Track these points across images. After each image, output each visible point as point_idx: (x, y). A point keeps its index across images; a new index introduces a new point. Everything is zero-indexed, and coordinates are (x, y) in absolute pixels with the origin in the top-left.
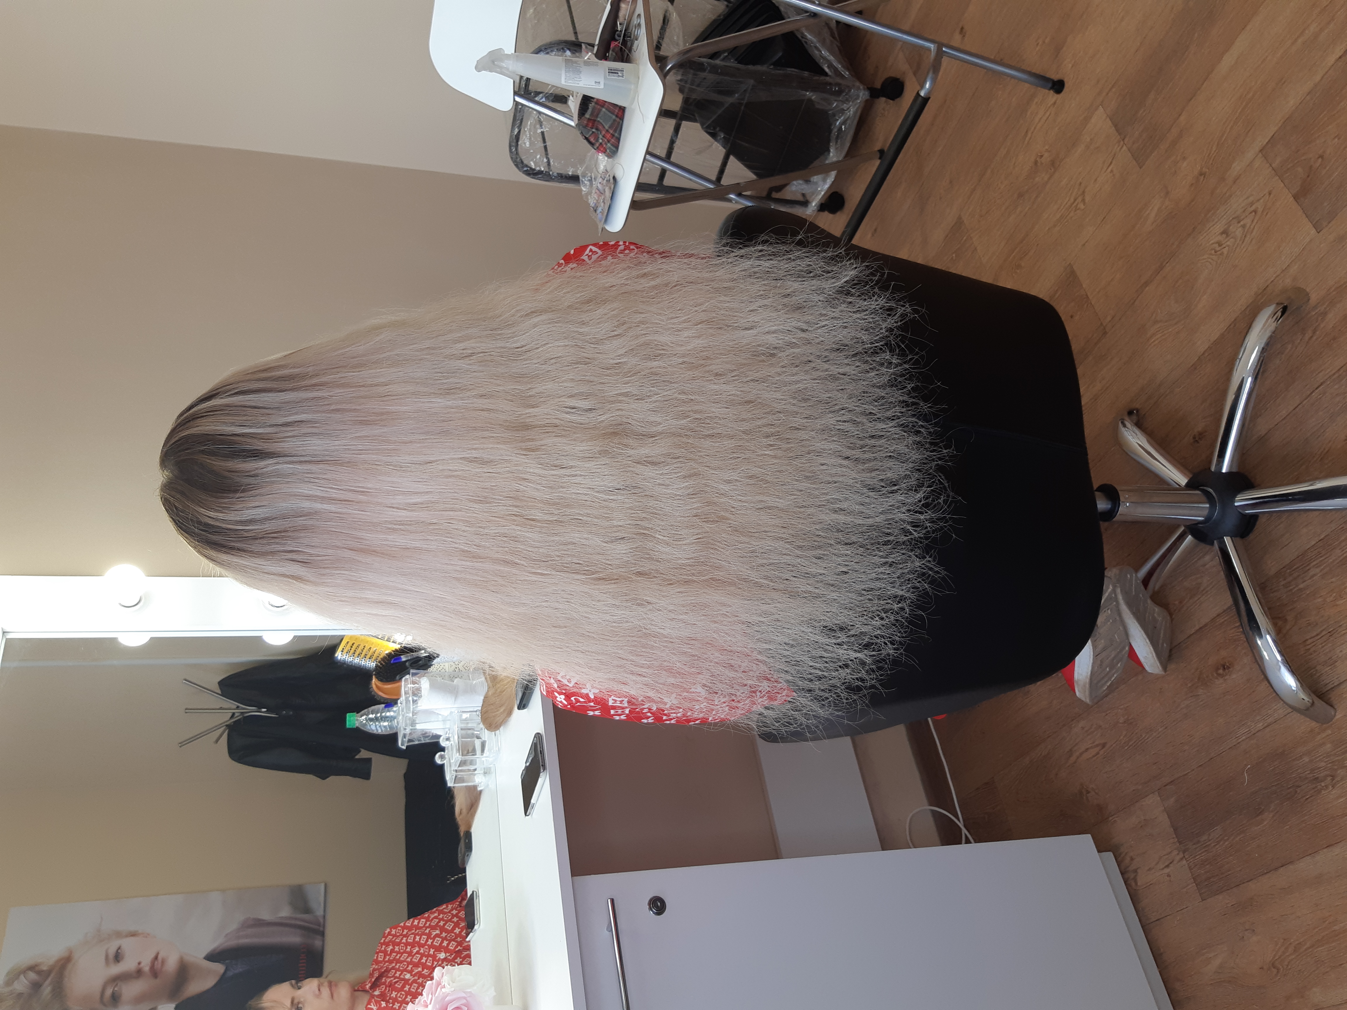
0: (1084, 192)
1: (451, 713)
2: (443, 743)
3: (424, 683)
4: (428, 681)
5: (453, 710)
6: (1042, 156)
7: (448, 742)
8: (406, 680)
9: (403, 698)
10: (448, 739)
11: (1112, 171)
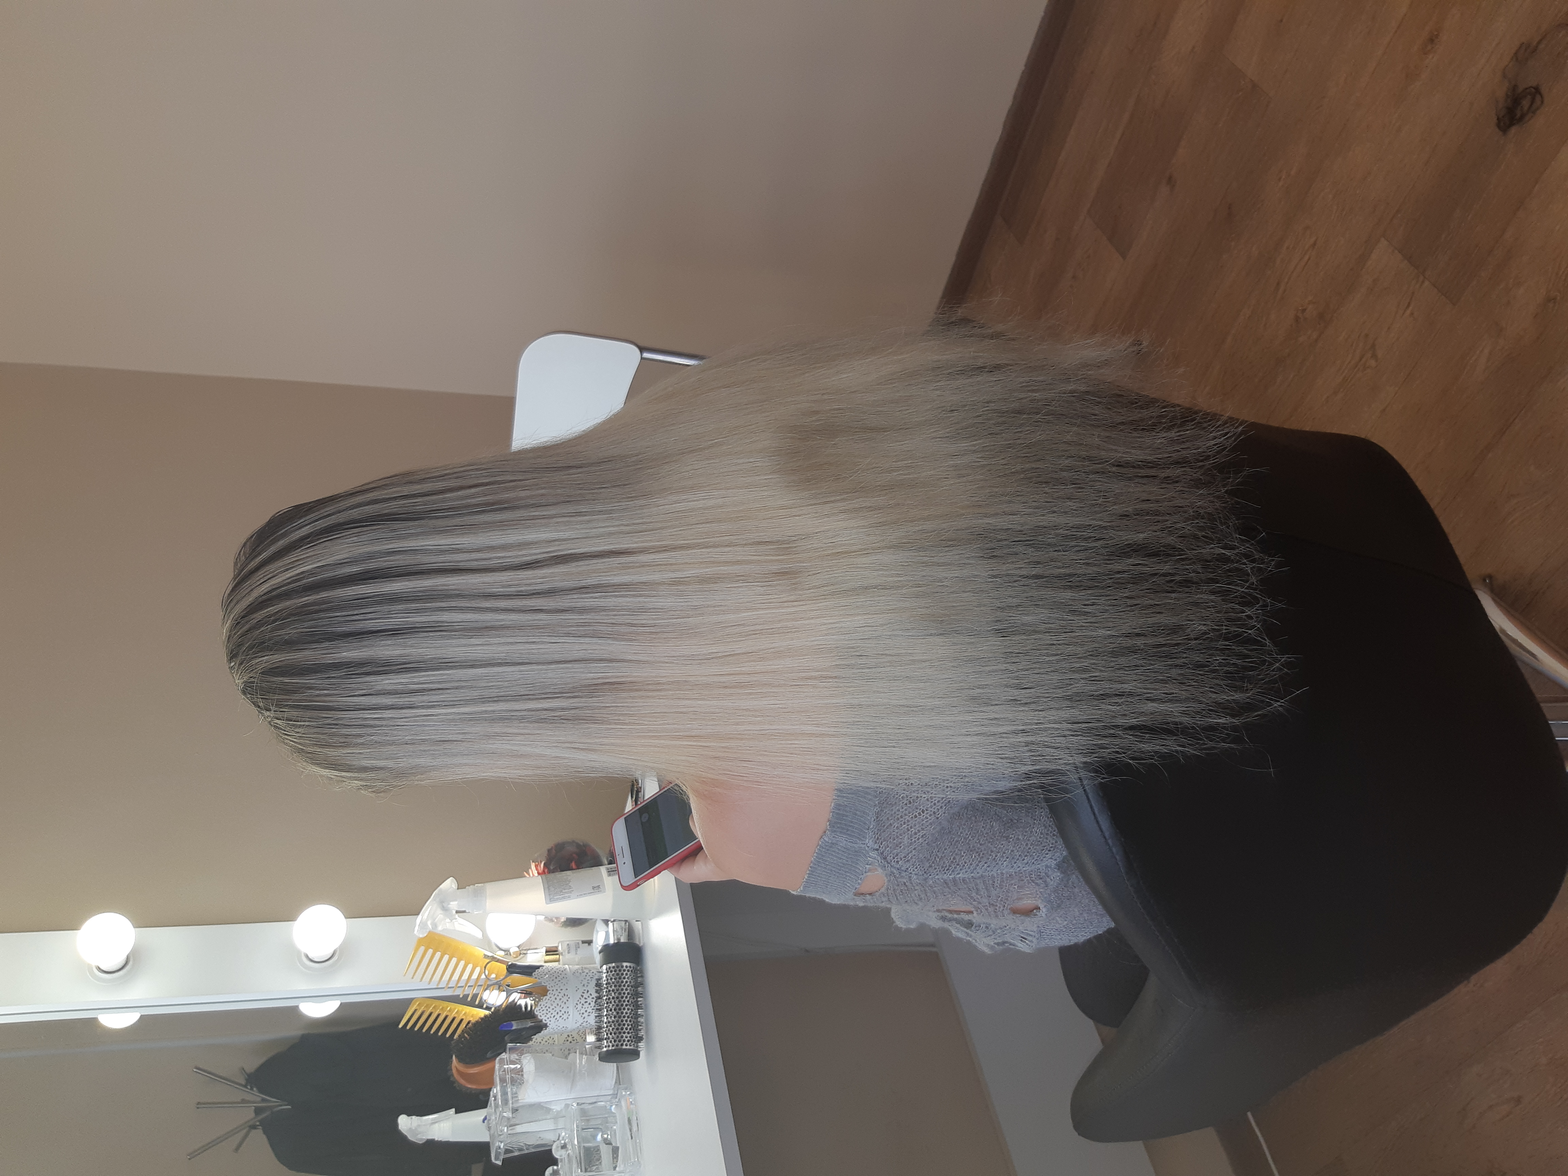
0: (1373, 346)
1: (567, 1106)
2: (557, 1153)
3: (528, 1064)
4: (532, 1061)
5: (568, 1102)
6: (1304, 310)
7: (563, 1152)
8: (502, 1060)
9: (496, 1090)
10: (564, 1147)
11: (1412, 314)
